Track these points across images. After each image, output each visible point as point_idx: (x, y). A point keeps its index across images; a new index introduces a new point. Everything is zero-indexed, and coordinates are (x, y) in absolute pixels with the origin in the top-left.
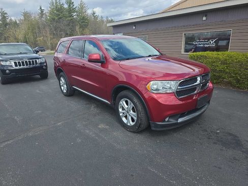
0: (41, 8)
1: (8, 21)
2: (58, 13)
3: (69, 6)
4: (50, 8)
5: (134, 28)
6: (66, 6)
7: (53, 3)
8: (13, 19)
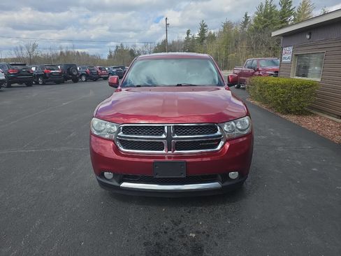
0: (246, 15)
1: (207, 35)
2: (265, 19)
3: (284, 7)
4: (257, 13)
5: (308, 37)
6: (279, 8)
7: (261, 7)
8: (212, 32)
